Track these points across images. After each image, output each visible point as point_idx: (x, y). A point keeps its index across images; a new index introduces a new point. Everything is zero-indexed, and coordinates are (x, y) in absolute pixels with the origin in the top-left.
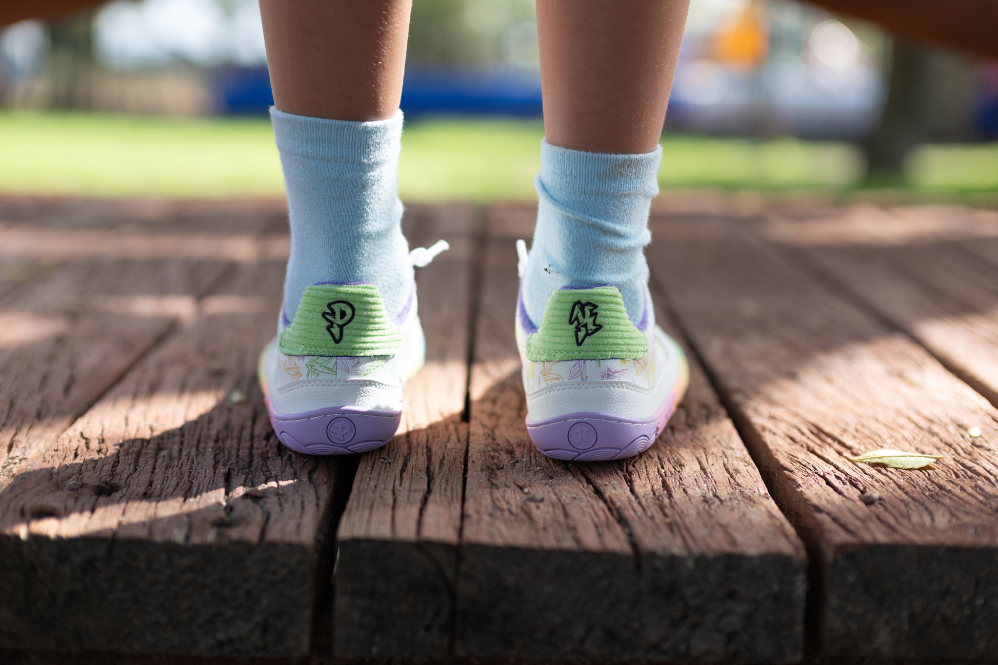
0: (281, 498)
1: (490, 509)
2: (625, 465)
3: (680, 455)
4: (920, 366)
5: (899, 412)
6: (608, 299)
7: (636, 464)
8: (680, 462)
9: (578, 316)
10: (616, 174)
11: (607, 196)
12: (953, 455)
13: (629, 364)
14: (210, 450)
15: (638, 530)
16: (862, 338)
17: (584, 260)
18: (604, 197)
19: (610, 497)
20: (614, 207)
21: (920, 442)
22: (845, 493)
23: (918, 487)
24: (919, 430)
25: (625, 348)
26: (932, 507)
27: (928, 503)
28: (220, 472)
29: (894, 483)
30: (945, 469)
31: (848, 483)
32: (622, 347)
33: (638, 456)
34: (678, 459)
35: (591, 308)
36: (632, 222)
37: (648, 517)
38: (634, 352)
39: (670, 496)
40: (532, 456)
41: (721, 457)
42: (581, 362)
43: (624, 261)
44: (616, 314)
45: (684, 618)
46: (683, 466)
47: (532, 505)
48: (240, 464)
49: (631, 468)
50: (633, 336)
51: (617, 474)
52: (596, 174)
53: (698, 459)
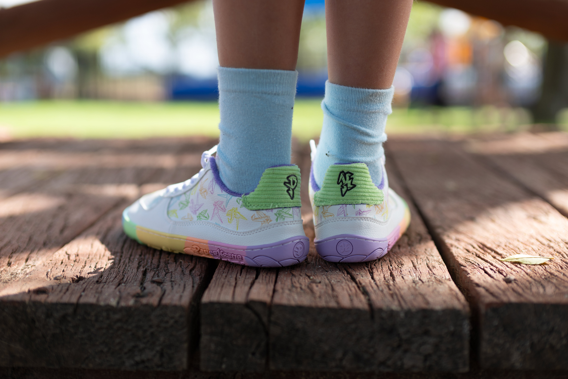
0: (173, 283)
1: (290, 287)
2: (370, 265)
3: (402, 260)
4: (547, 213)
5: (531, 236)
6: (360, 170)
7: (376, 264)
8: (402, 263)
9: (343, 179)
10: (368, 100)
11: (363, 113)
12: (561, 258)
13: (372, 208)
14: (136, 259)
15: (373, 297)
16: (514, 200)
17: (348, 149)
18: (361, 113)
19: (359, 281)
20: (366, 119)
21: (542, 251)
22: (495, 277)
23: (538, 274)
24: (542, 245)
25: (369, 198)
26: (545, 283)
27: (543, 282)
28: (140, 270)
29: (524, 272)
30: (555, 265)
31: (497, 272)
32: (368, 197)
33: (378, 260)
34: (400, 261)
35: (350, 175)
36: (376, 128)
37: (380, 290)
38: (375, 200)
39: (394, 279)
40: (317, 261)
41: (426, 260)
42: (344, 206)
43: (371, 150)
44: (364, 179)
45: (399, 346)
46: (403, 265)
47: (314, 285)
48: (153, 266)
49: (373, 266)
50: (374, 191)
51: (365, 269)
52: (357, 100)
53: (412, 261)
